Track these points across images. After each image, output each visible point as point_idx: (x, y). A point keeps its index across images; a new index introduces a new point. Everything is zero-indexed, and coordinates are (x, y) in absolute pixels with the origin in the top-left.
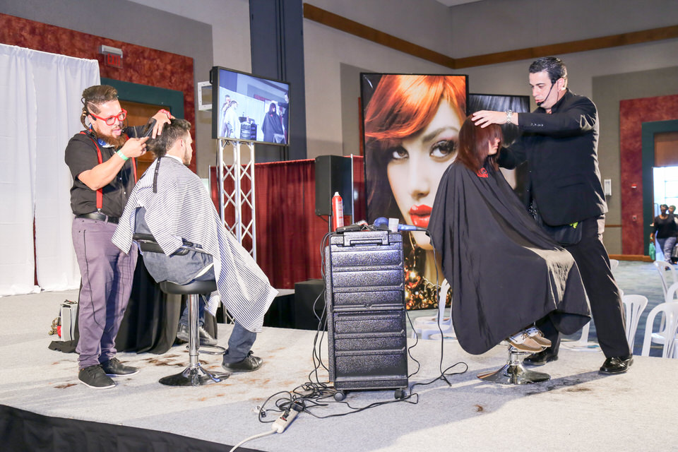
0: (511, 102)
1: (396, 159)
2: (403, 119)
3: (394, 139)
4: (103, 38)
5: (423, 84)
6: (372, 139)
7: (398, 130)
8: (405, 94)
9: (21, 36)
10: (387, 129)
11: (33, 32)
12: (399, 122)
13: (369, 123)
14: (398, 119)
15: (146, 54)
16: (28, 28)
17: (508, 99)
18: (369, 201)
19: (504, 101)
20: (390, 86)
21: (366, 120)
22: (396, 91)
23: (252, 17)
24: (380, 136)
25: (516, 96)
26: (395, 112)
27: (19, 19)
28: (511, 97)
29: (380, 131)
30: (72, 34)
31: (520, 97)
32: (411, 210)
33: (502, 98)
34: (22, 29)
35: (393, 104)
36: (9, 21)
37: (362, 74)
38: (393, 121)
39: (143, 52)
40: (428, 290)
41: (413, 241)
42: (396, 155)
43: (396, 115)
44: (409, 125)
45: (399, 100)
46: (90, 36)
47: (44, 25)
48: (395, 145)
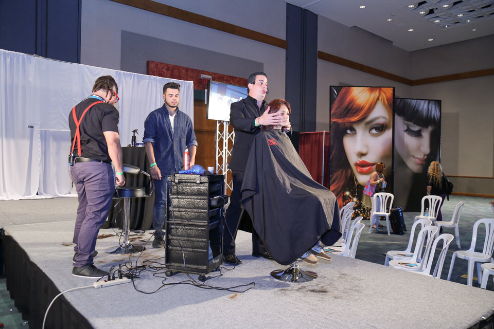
0: (429, 103)
1: (349, 134)
2: (354, 111)
3: (348, 122)
4: (203, 71)
5: (366, 92)
6: (335, 123)
7: (350, 117)
8: (356, 98)
9: (162, 71)
10: (344, 117)
11: (168, 69)
12: (351, 113)
13: (334, 113)
14: (351, 112)
15: (225, 78)
16: (166, 68)
17: (427, 102)
18: (331, 157)
19: (424, 103)
20: (347, 93)
21: (332, 112)
22: (350, 96)
23: (287, 59)
24: (340, 121)
25: (432, 100)
26: (349, 108)
27: (161, 63)
28: (429, 101)
29: (340, 118)
30: (187, 69)
31: (435, 100)
32: (356, 163)
33: (423, 101)
34: (163, 68)
35: (348, 103)
36: (157, 65)
37: (331, 86)
38: (348, 113)
39: (223, 77)
40: (364, 209)
41: (356, 180)
42: (349, 132)
43: (350, 109)
44: (357, 115)
45: (352, 101)
46: (196, 70)
47: (174, 66)
48: (349, 126)
